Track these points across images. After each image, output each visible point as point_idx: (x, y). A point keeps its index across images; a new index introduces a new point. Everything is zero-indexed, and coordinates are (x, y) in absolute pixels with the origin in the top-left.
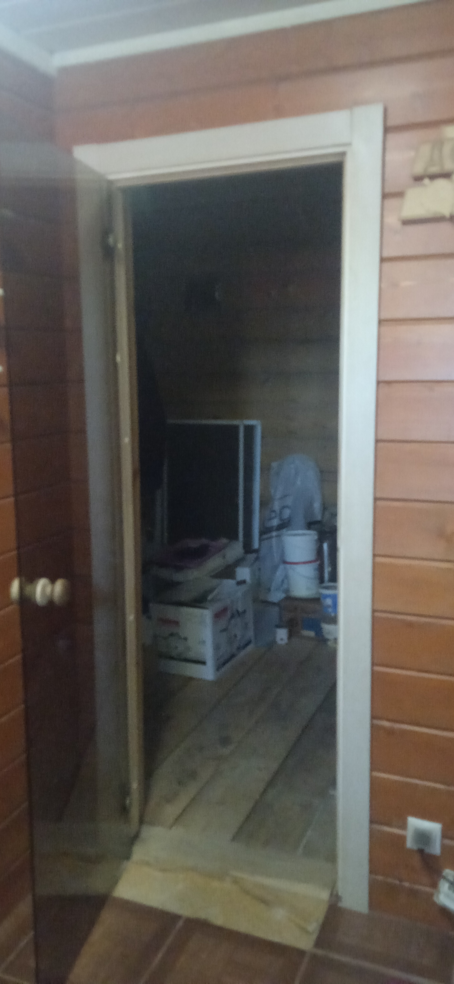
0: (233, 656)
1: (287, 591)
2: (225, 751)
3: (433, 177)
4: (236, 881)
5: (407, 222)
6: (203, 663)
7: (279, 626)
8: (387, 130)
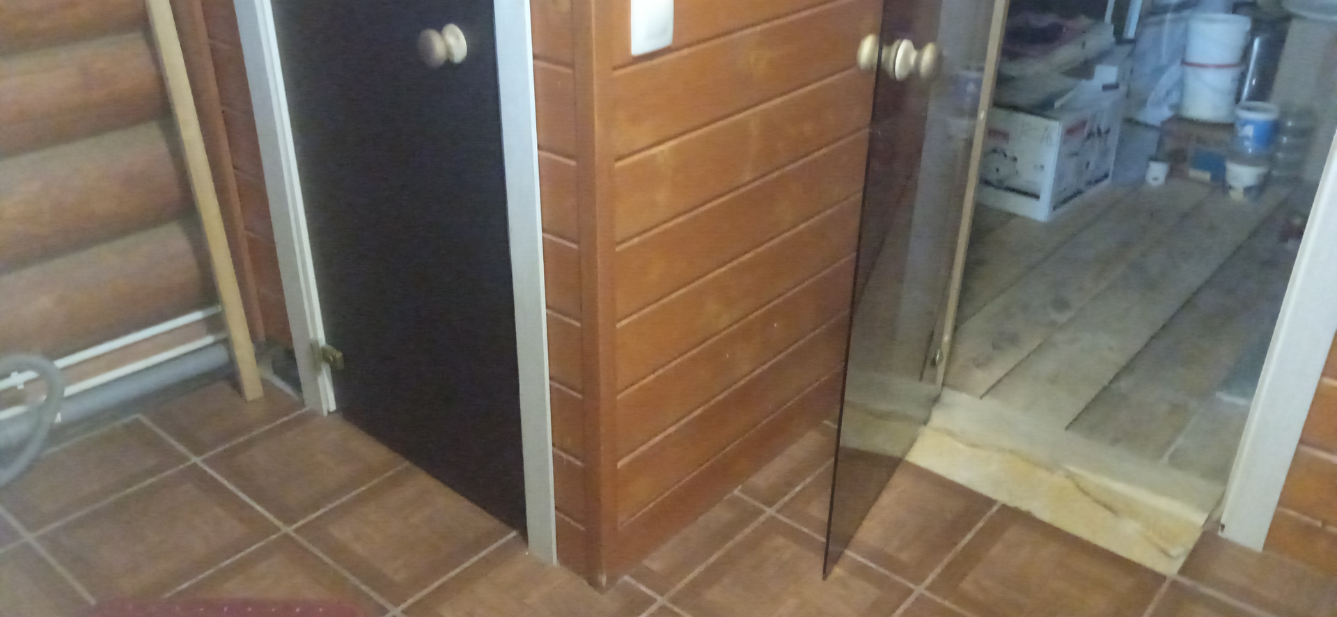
0: (1078, 193)
1: (1177, 107)
2: (1062, 318)
4: (1070, 476)
6: (1037, 197)
7: (1155, 159)
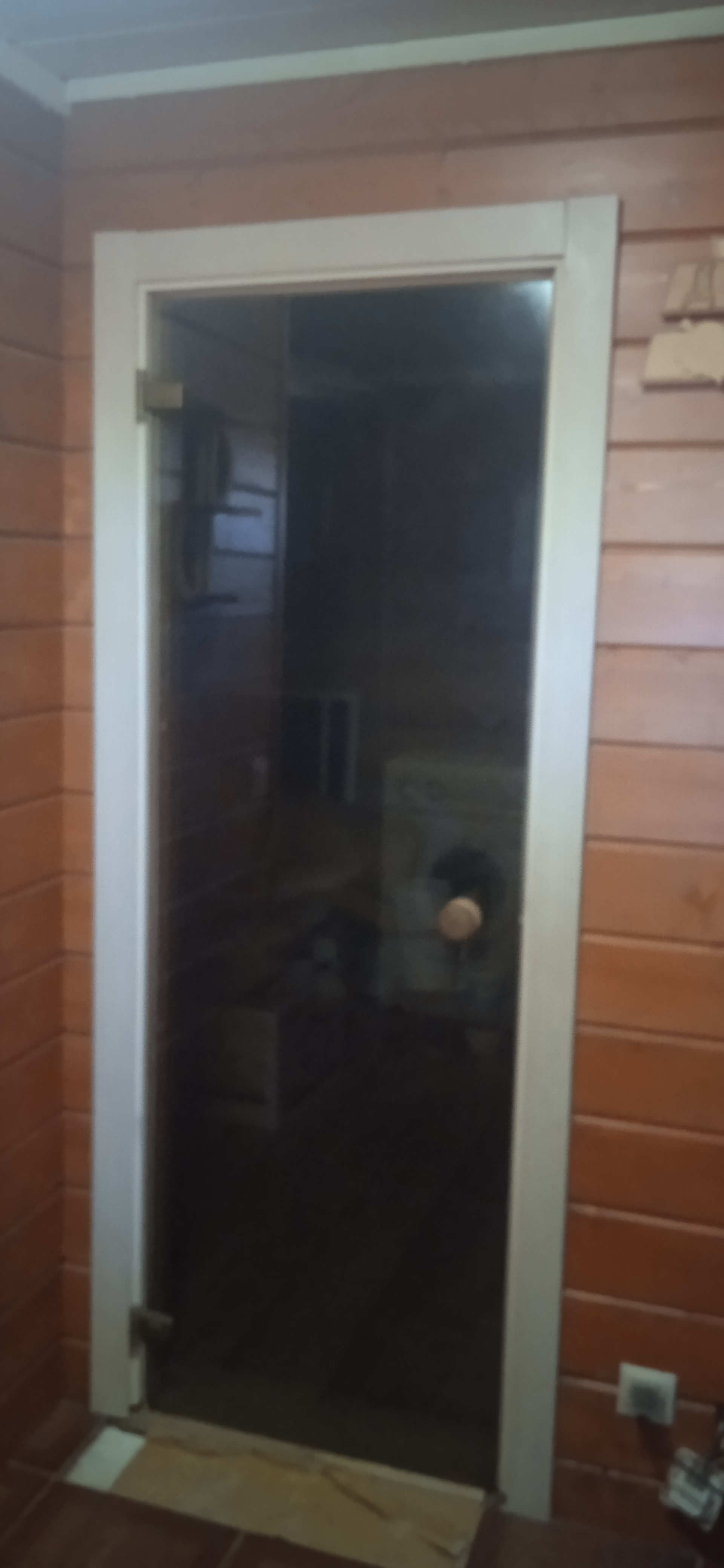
3: (697, 317)
4: (326, 1472)
5: (652, 387)
8: (623, 237)
